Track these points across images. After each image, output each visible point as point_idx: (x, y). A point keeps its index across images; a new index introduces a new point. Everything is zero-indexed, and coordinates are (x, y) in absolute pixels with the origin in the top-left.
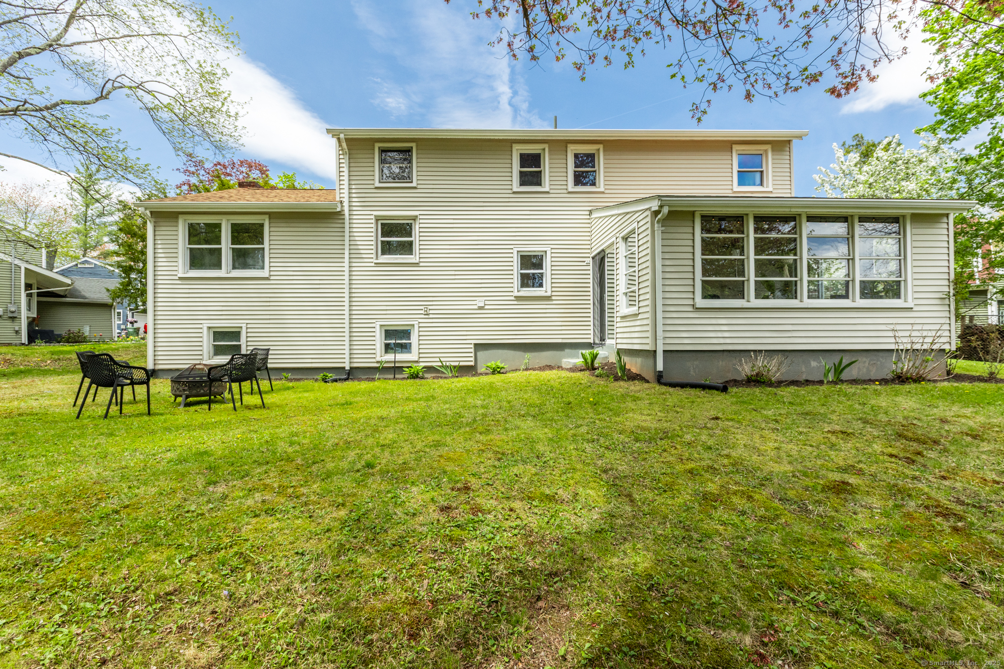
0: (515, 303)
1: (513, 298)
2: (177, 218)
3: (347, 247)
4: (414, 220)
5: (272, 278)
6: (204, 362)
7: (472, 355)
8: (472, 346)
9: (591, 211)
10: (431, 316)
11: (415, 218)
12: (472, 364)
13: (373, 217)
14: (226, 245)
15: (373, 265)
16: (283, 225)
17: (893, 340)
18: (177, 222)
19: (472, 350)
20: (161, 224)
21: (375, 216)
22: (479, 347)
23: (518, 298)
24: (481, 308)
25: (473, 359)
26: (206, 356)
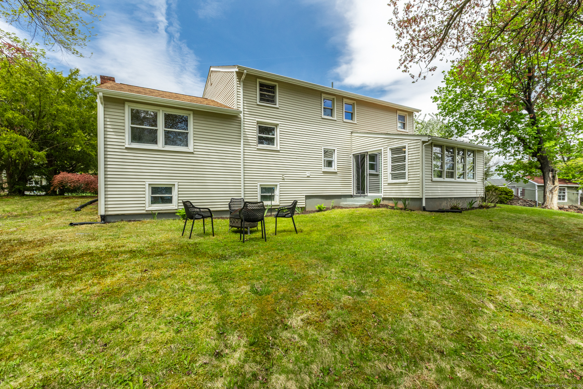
0: (323, 174)
1: (322, 172)
2: (124, 104)
3: (242, 138)
4: (276, 126)
5: (195, 153)
6: (147, 209)
7: (304, 201)
8: (304, 197)
9: (352, 132)
10: (286, 180)
11: (277, 125)
12: (304, 206)
13: (256, 122)
14: (161, 128)
15: (256, 149)
16: (202, 119)
17: (476, 194)
18: (124, 107)
19: (304, 199)
20: (109, 106)
21: (257, 121)
22: (308, 197)
23: (324, 172)
24: (308, 177)
25: (304, 203)
26: (147, 204)
